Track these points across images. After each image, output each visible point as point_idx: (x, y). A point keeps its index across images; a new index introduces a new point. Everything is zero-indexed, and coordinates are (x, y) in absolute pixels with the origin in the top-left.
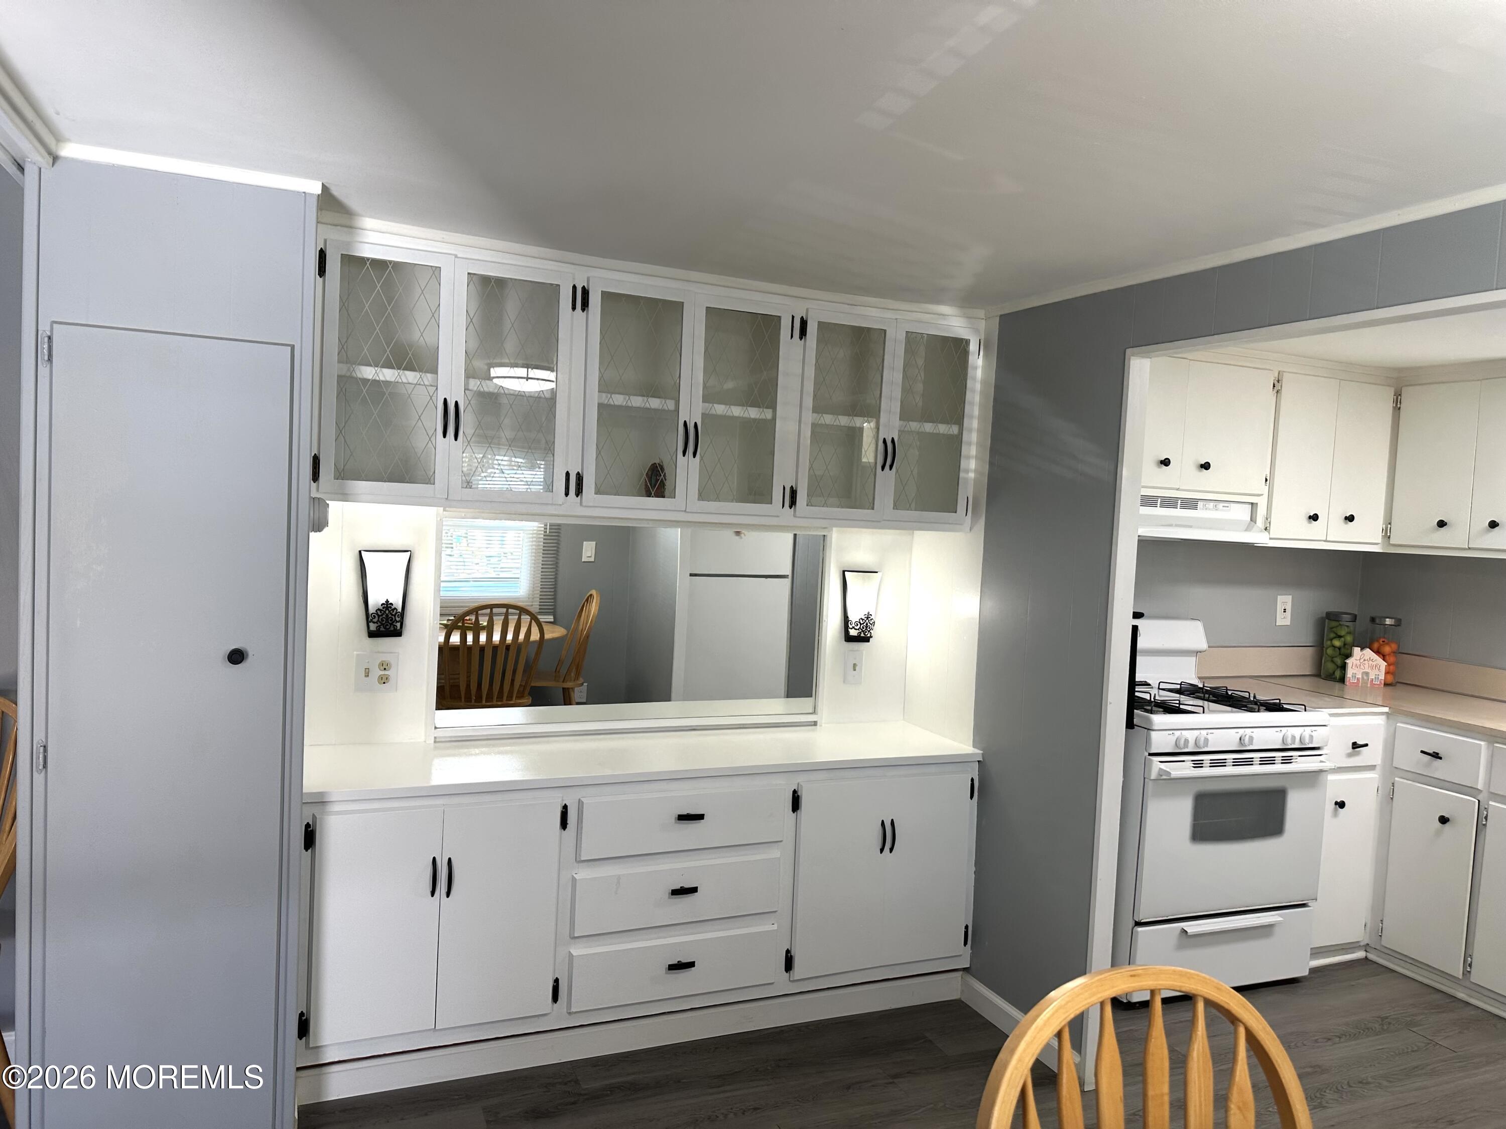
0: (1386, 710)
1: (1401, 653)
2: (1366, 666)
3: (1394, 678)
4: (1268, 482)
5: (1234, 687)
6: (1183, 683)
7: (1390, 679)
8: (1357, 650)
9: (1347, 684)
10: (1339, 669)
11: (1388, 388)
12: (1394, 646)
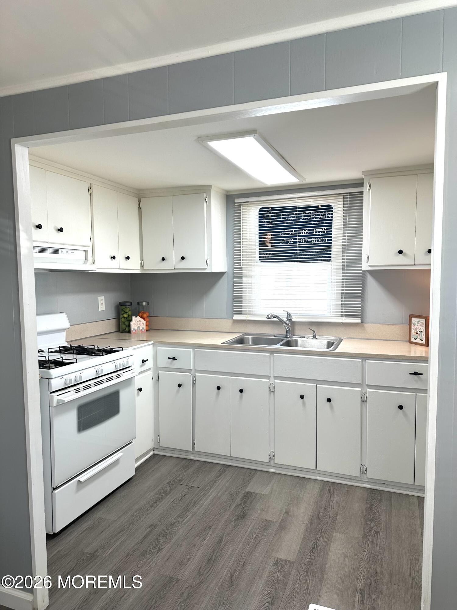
0: (152, 342)
1: (150, 316)
2: (139, 324)
3: (149, 327)
4: (91, 240)
5: (86, 344)
6: (60, 347)
7: (148, 328)
8: (134, 318)
9: (132, 333)
10: (127, 327)
11: (136, 198)
12: (147, 314)
